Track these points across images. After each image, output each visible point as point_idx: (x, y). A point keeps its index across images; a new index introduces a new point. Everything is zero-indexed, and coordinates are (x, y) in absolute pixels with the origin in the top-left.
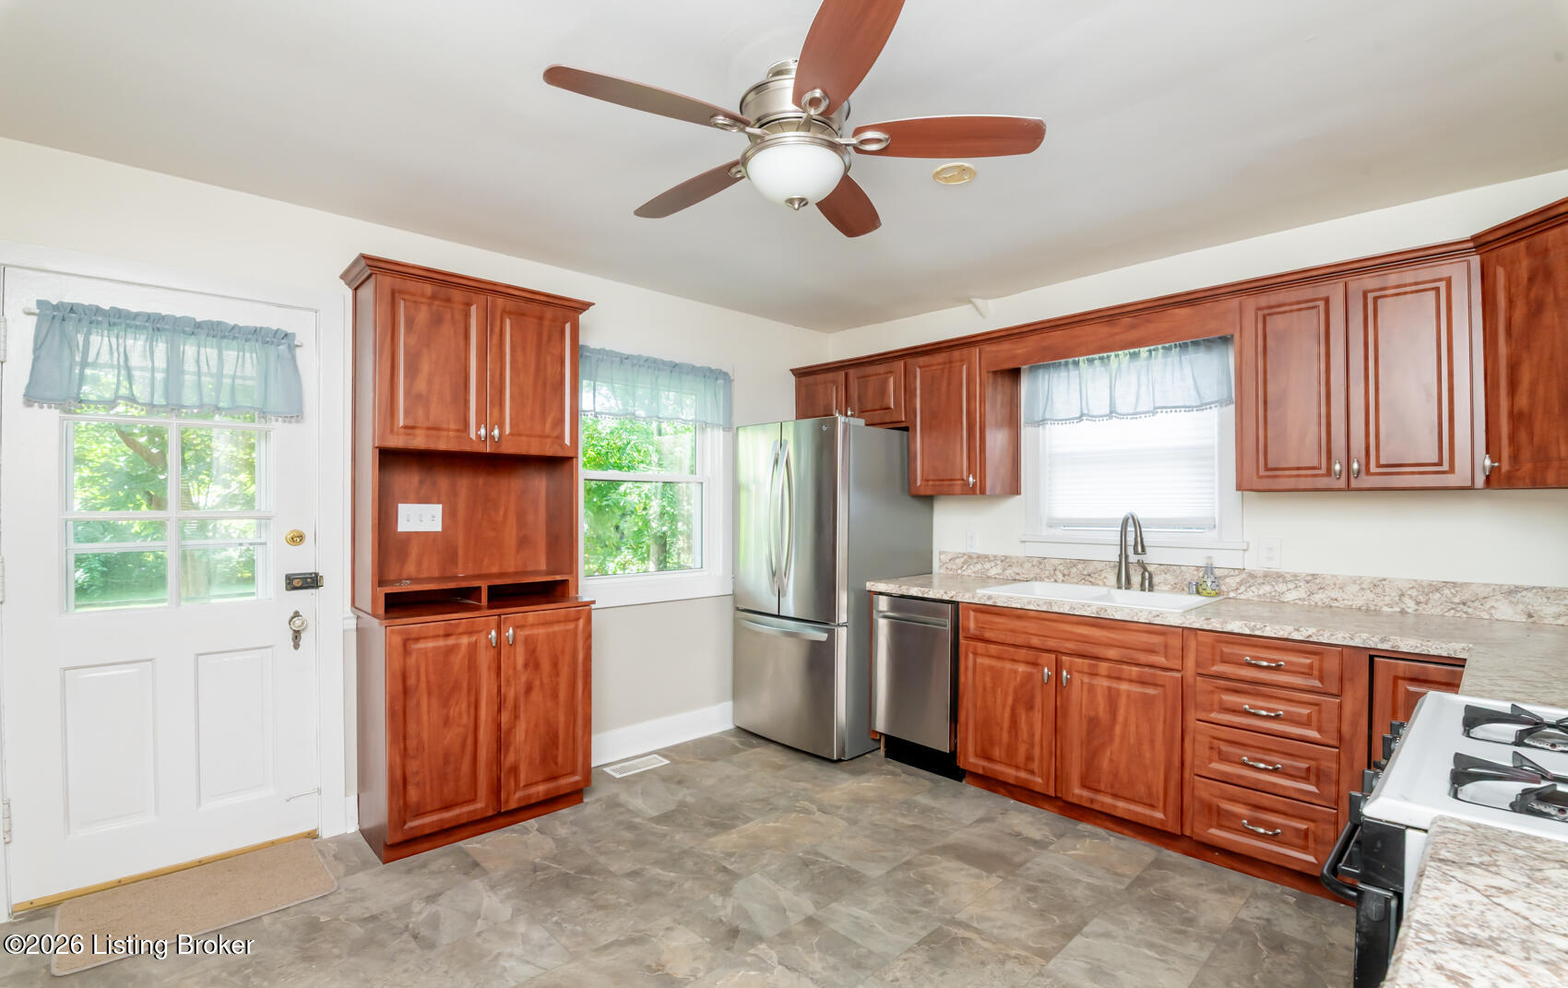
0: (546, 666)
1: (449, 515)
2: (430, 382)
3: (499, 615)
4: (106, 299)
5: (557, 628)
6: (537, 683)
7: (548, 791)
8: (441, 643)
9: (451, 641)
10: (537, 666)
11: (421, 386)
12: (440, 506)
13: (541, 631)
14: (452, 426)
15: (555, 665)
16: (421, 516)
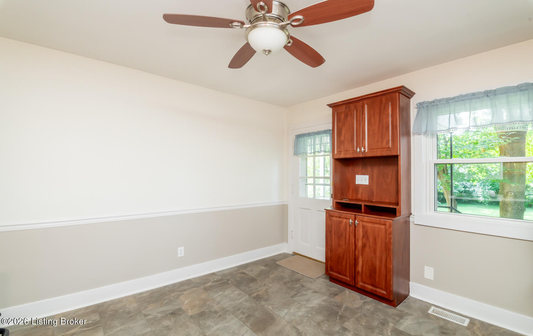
0: (371, 239)
1: (371, 179)
2: (345, 136)
3: (355, 215)
4: (305, 132)
5: (376, 226)
6: (368, 245)
7: (372, 290)
8: (338, 219)
9: (341, 219)
10: (368, 238)
11: (342, 138)
12: (368, 176)
13: (370, 225)
14: (351, 150)
15: (375, 240)
16: (362, 179)
